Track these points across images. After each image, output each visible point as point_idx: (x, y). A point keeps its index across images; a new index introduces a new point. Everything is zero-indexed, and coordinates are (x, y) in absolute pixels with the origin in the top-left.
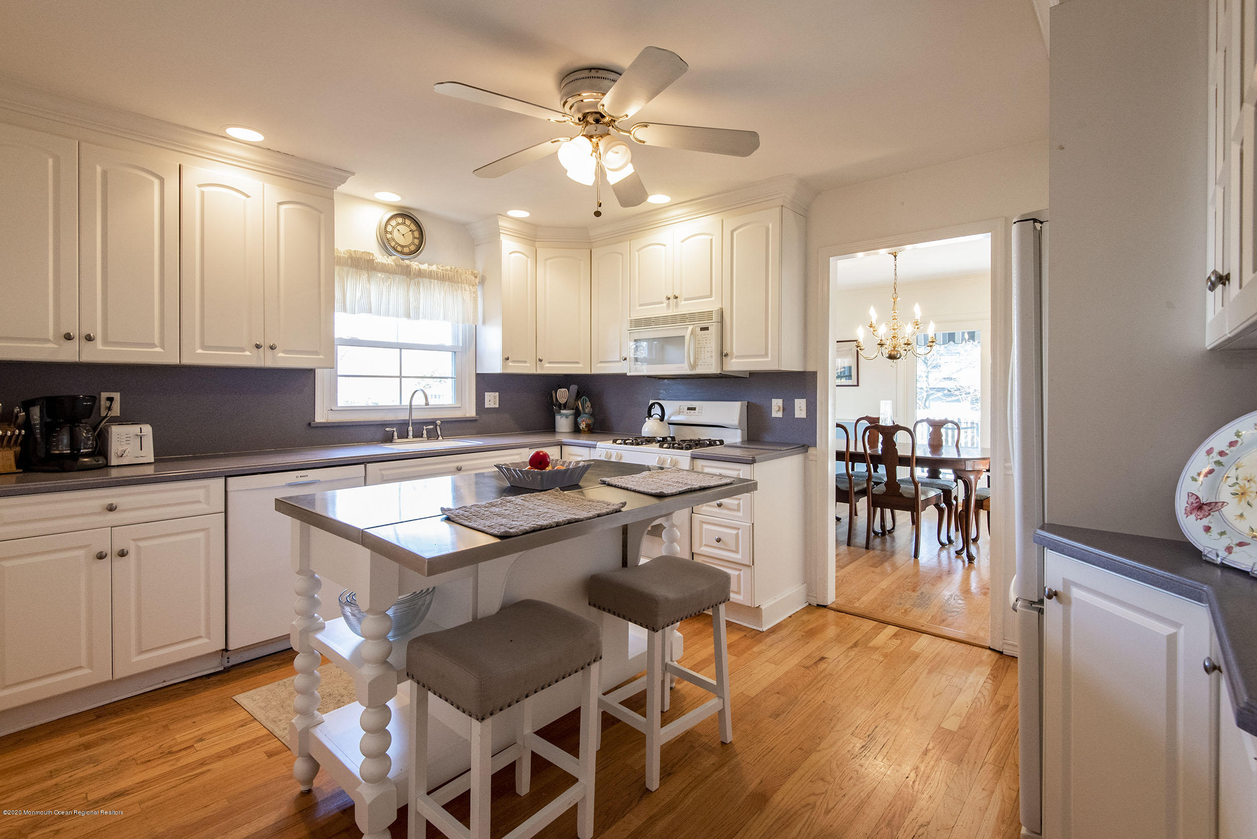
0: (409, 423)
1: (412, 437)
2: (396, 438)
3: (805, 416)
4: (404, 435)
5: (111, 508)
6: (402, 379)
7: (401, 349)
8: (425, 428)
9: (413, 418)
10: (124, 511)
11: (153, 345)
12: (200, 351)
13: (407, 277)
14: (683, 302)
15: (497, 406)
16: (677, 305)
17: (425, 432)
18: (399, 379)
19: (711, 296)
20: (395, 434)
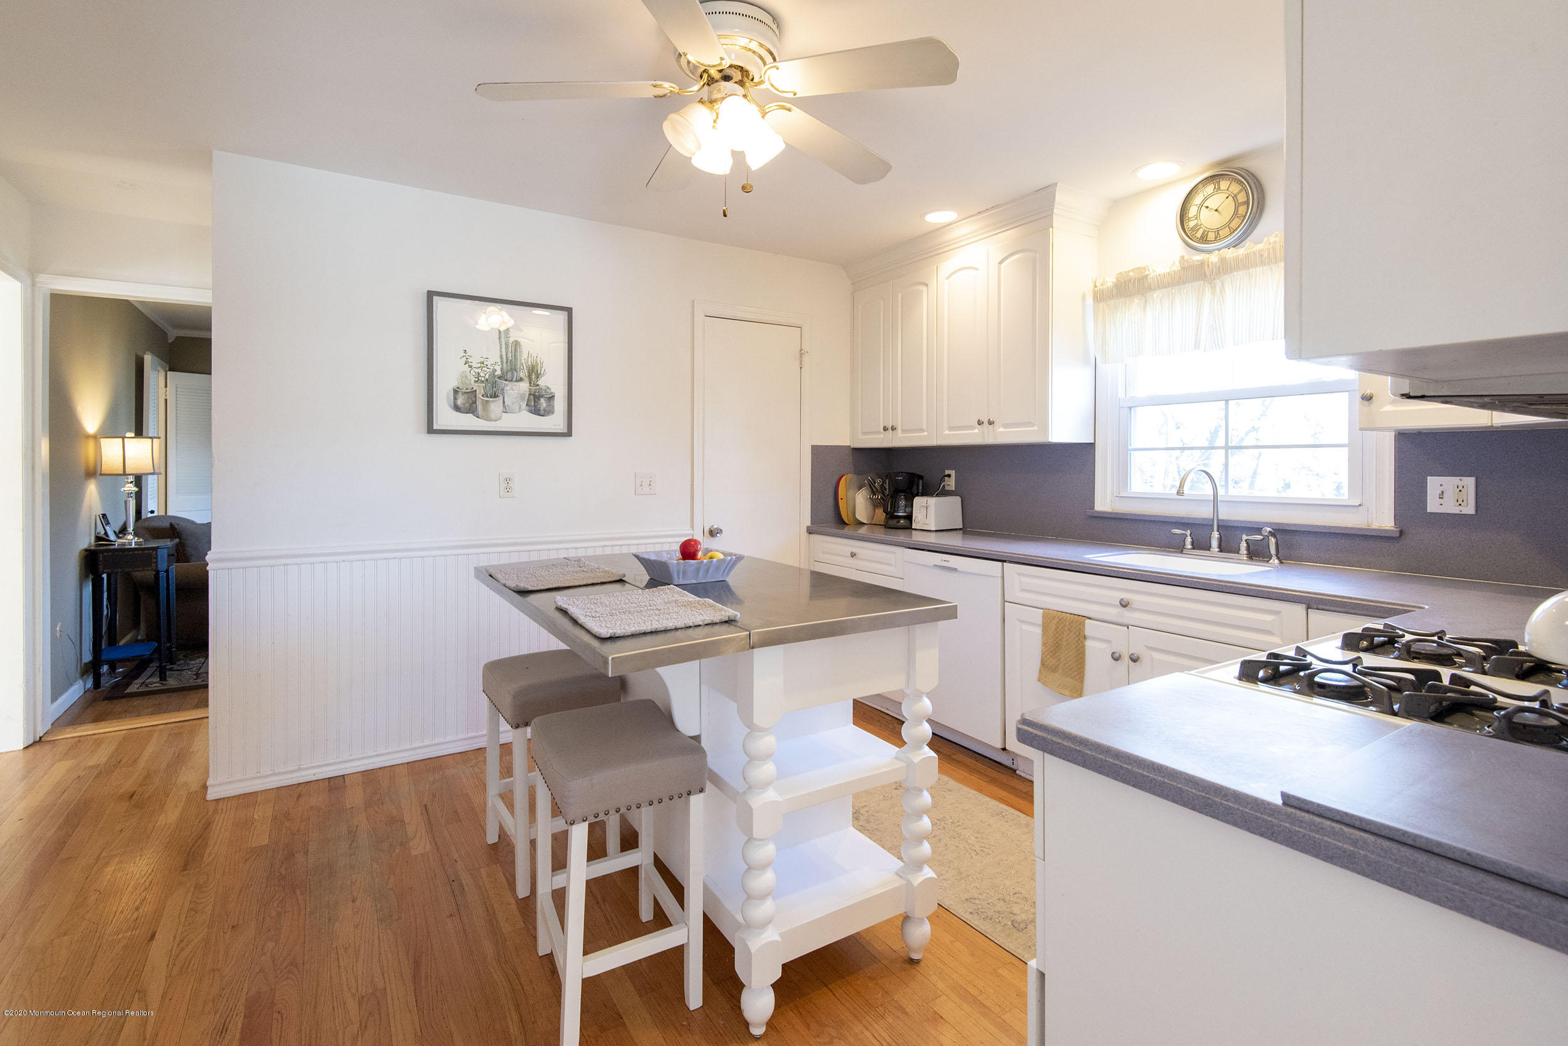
0: (1213, 525)
1: (1217, 550)
2: (1190, 547)
4: (1201, 546)
5: (853, 555)
6: (1224, 450)
7: (1227, 401)
8: (1245, 537)
9: (1220, 517)
10: (861, 559)
11: (922, 430)
12: (947, 432)
13: (1205, 281)
15: (1470, 509)
17: (1244, 545)
18: (1223, 451)
20: (1189, 539)
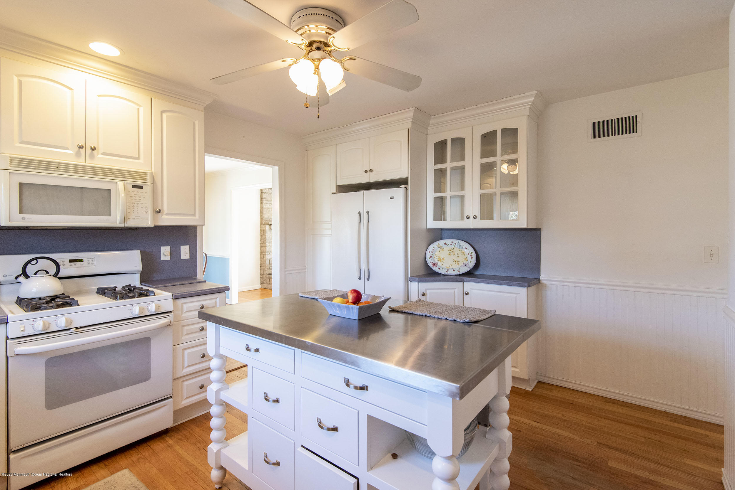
3: (188, 257)
14: (100, 156)
16: (92, 157)
19: (138, 158)
